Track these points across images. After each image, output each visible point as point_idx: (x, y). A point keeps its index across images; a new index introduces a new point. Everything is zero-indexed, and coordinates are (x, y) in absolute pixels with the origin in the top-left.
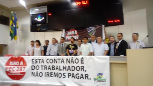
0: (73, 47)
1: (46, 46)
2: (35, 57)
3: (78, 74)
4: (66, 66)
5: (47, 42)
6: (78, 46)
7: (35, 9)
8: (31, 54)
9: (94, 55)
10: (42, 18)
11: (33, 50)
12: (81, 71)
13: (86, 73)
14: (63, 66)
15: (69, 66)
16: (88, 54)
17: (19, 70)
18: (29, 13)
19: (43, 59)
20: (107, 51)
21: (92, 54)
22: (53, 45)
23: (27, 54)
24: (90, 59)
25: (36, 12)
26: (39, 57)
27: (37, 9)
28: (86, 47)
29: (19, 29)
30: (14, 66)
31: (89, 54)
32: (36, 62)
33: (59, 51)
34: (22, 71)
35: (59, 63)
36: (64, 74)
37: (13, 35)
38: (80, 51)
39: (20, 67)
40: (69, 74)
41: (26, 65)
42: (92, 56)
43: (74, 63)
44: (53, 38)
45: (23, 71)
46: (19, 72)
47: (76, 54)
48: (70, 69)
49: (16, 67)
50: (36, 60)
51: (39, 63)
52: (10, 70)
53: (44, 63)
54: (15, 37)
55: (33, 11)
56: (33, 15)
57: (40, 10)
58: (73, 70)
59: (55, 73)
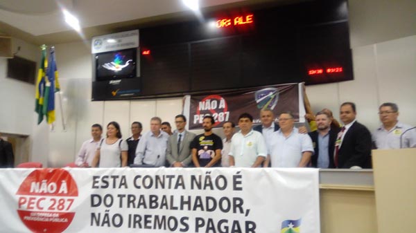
0: (210, 143)
1: (132, 139)
2: (102, 171)
3: (226, 221)
4: (189, 197)
5: (137, 128)
6: (224, 140)
7: (105, 39)
8: (90, 160)
9: (270, 165)
10: (124, 63)
11: (99, 149)
12: (235, 211)
13: (249, 219)
14: (182, 197)
15: (198, 198)
16: (252, 164)
17: (55, 206)
18: (90, 50)
19: (124, 177)
20: (310, 154)
21: (263, 162)
22: (152, 136)
23: (79, 162)
24: (259, 176)
25: (107, 47)
26: (114, 171)
27: (112, 38)
28: (248, 143)
29: (61, 93)
30: (43, 194)
31: (255, 162)
32: (105, 185)
33: (171, 153)
34: (64, 211)
35: (170, 187)
36: (185, 221)
37: (45, 109)
38: (231, 154)
39: (58, 198)
40: (197, 219)
41: (76, 194)
42: (266, 169)
43: (212, 188)
44: (154, 116)
45: (68, 209)
46: (57, 213)
47: (218, 163)
48: (201, 206)
49: (48, 198)
50: (105, 179)
51: (114, 187)
52: (32, 208)
53: (126, 187)
54: (50, 114)
55: (101, 44)
56: (100, 56)
57: (119, 41)
58: (208, 210)
59: (157, 217)
